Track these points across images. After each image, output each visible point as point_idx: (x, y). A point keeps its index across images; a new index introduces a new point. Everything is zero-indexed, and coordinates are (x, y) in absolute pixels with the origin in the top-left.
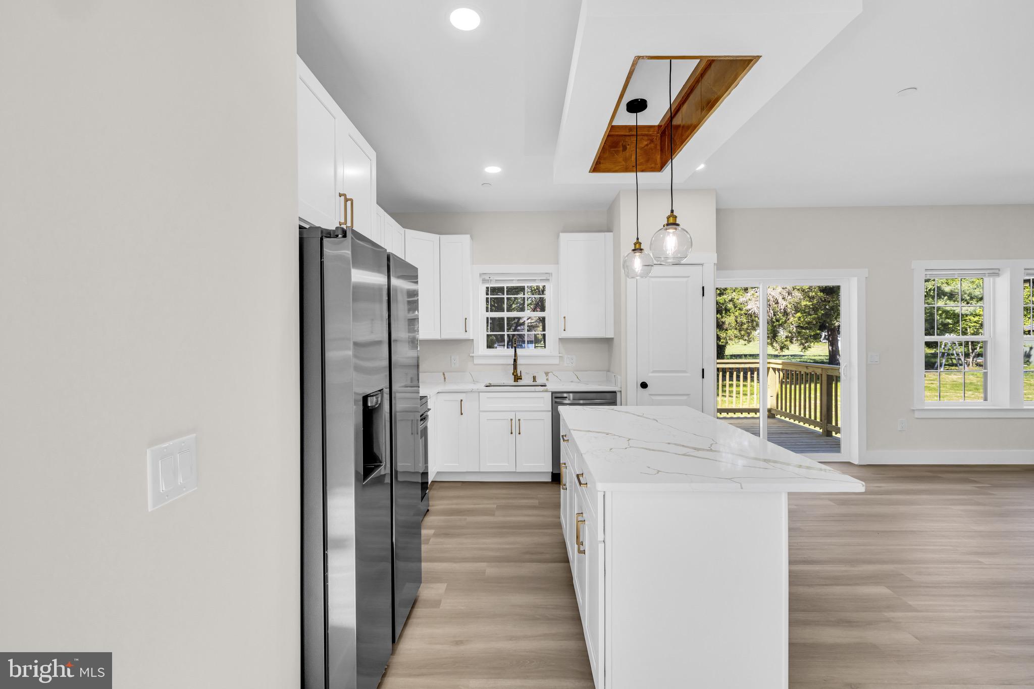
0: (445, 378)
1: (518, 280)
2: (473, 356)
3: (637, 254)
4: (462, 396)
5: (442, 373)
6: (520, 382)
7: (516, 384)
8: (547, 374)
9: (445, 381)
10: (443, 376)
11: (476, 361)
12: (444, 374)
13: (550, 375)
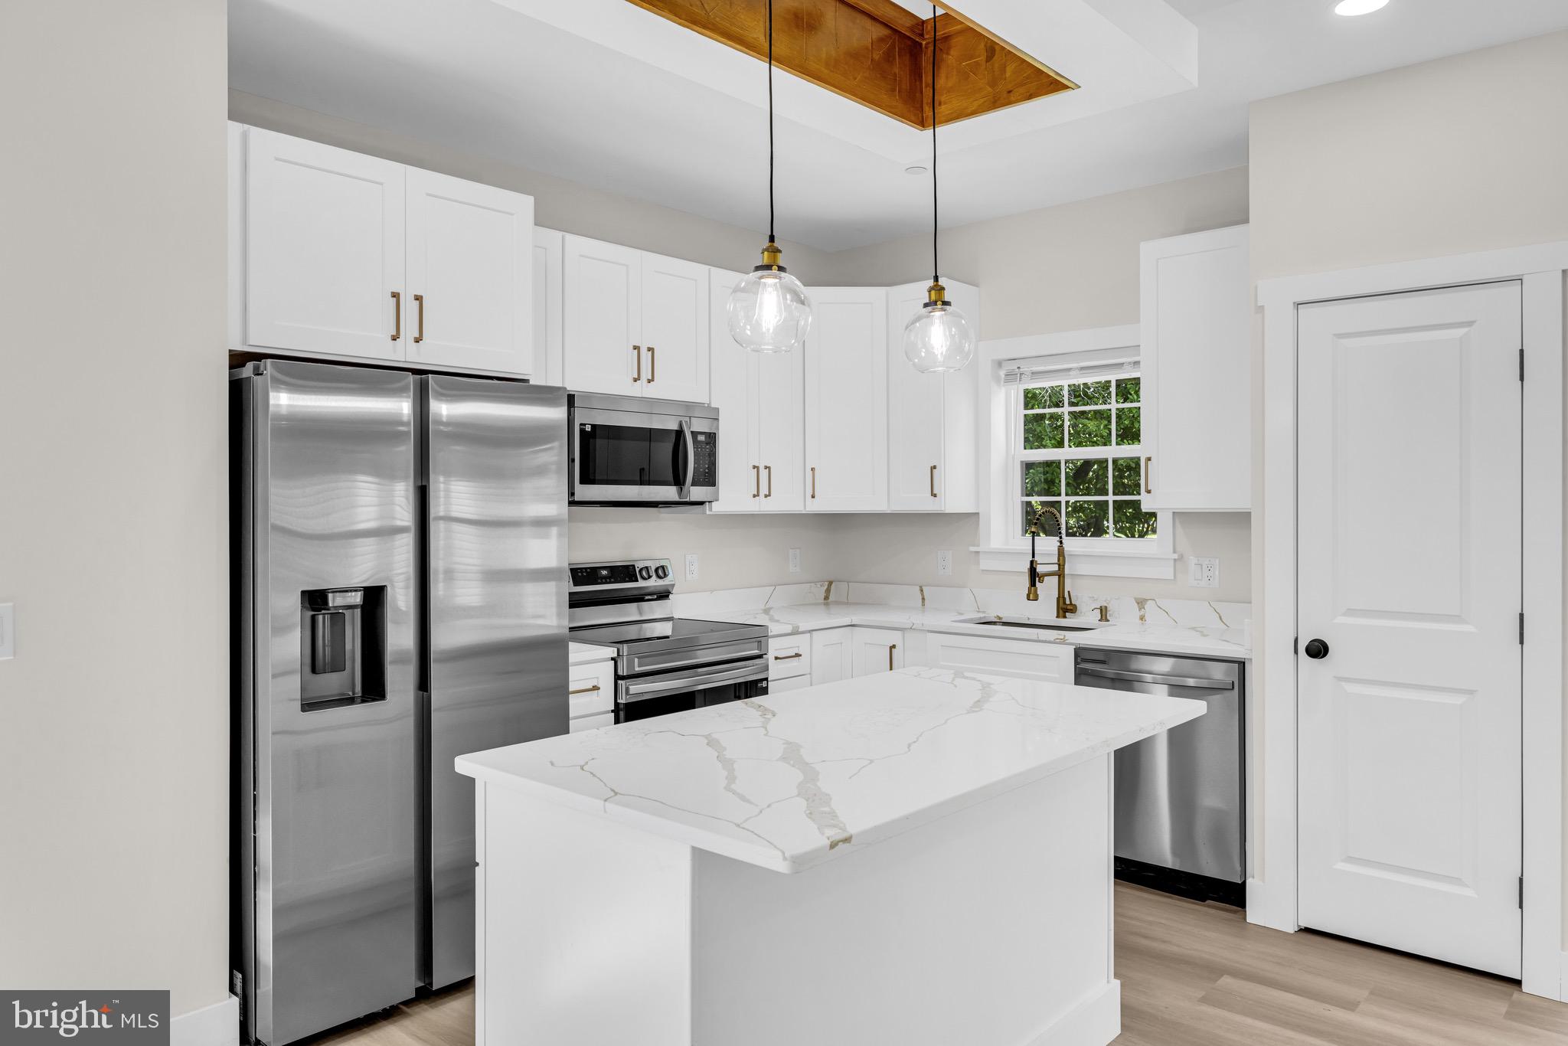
0: (923, 599)
1: (1082, 368)
2: (978, 552)
3: (938, 314)
4: (894, 638)
5: (918, 588)
6: (1070, 621)
7: (1063, 622)
8: (1141, 603)
9: (923, 605)
10: (919, 593)
11: (985, 564)
12: (922, 591)
13: (1149, 605)
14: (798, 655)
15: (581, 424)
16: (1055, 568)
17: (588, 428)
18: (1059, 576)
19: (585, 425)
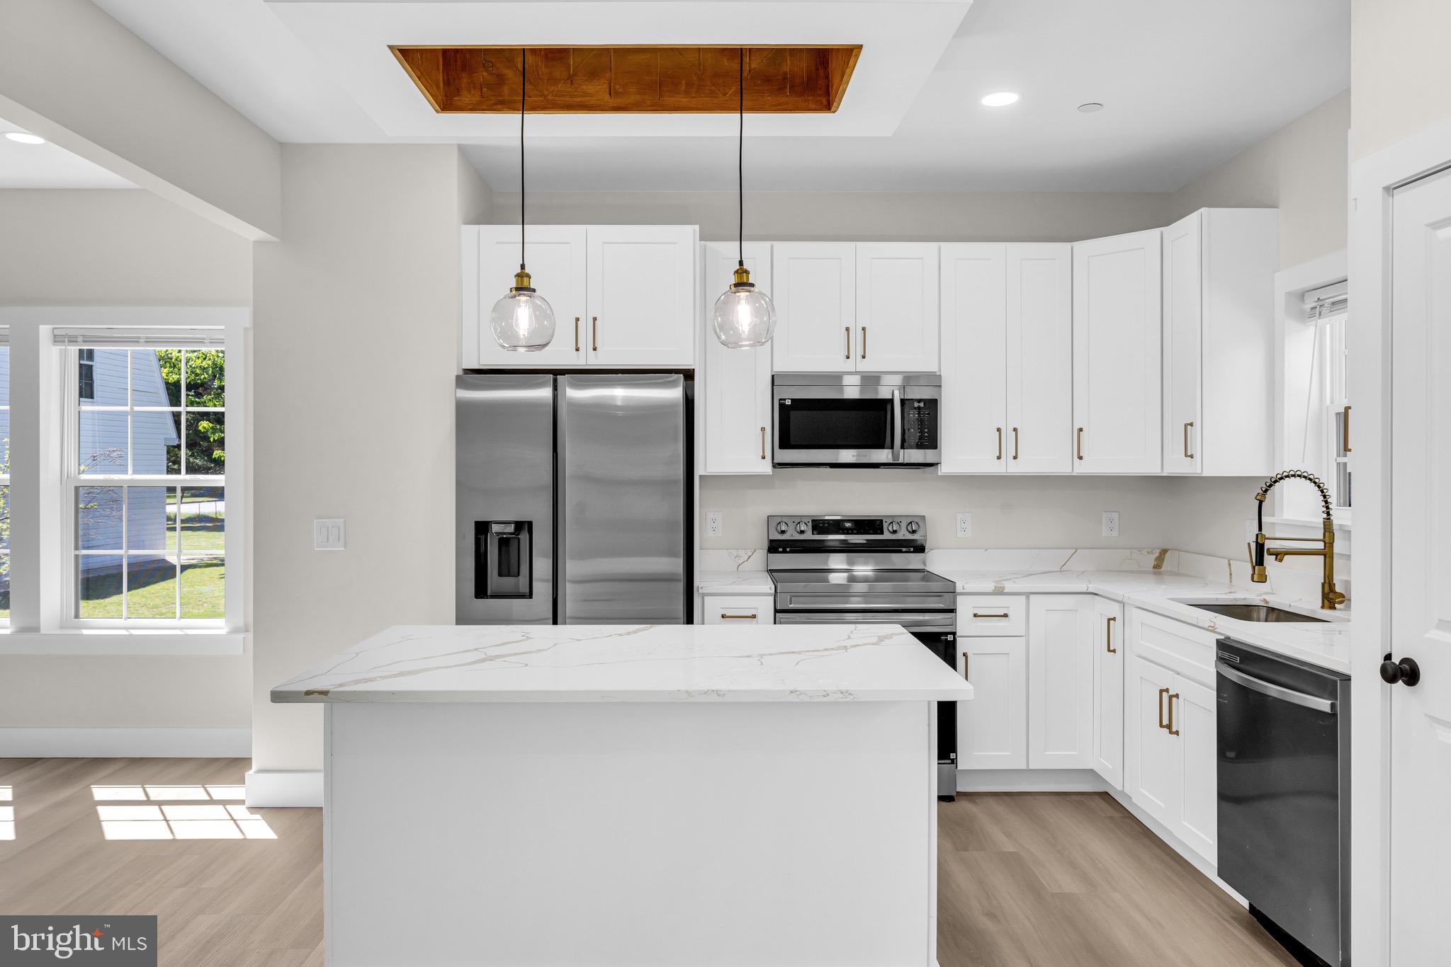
4: (1116, 610)
5: (1227, 562)
10: (1227, 567)
14: (1006, 616)
15: (780, 400)
16: (1320, 545)
17: (788, 402)
18: (1325, 556)
19: (785, 400)
